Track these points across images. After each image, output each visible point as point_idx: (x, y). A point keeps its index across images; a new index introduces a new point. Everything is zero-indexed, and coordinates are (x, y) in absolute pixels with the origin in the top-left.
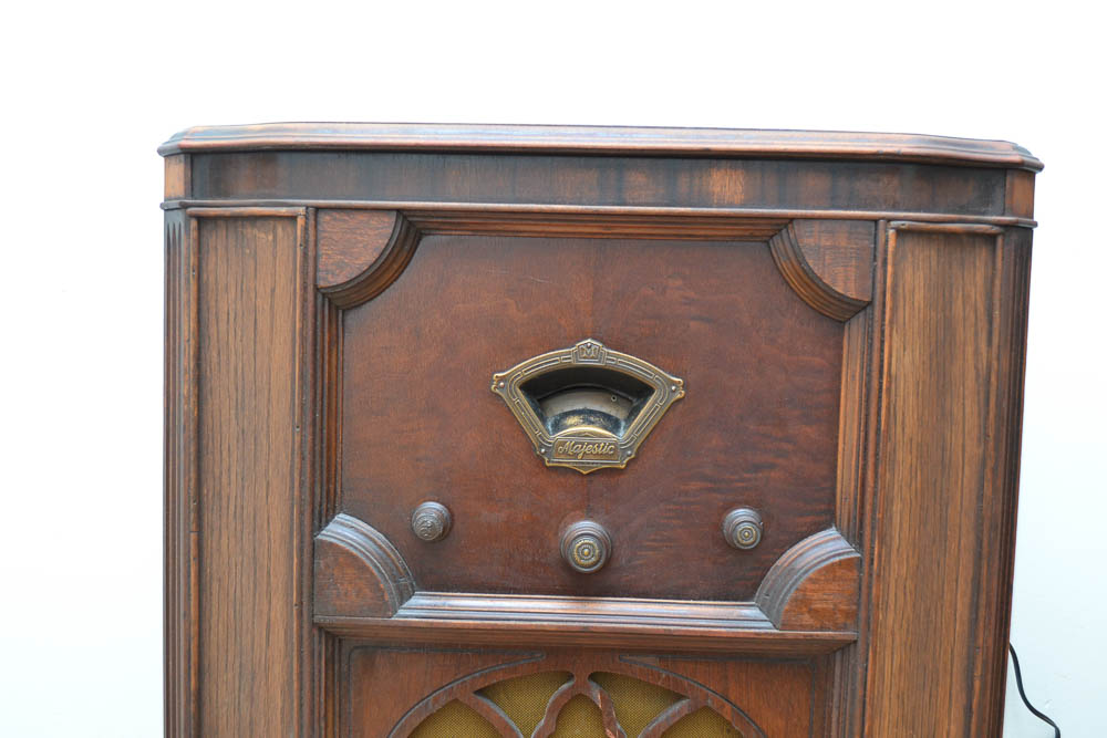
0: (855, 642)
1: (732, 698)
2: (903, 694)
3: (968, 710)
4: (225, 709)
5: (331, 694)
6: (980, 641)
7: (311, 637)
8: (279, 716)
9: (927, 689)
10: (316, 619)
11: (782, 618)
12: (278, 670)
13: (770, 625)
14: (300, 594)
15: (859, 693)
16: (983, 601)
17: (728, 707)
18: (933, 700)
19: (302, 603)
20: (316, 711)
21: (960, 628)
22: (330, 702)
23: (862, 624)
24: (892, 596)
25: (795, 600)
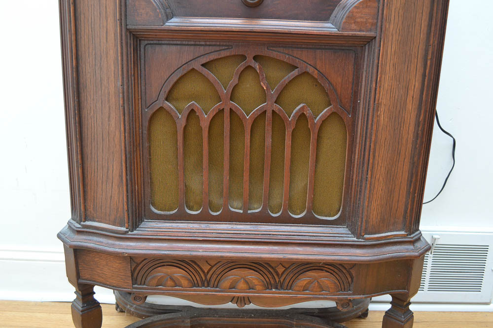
0: (375, 37)
1: (318, 68)
2: (396, 64)
3: (424, 75)
4: (89, 75)
5: (136, 65)
6: (431, 42)
7: (126, 36)
8: (113, 75)
9: (406, 64)
10: (128, 27)
11: (342, 26)
12: (112, 53)
13: (337, 30)
14: (121, 15)
15: (376, 61)
16: (434, 23)
17: (316, 72)
18: (409, 69)
19: (121, 19)
20: (130, 72)
21: (423, 36)
22: (136, 69)
23: (379, 29)
24: (393, 16)
25: (348, 17)
